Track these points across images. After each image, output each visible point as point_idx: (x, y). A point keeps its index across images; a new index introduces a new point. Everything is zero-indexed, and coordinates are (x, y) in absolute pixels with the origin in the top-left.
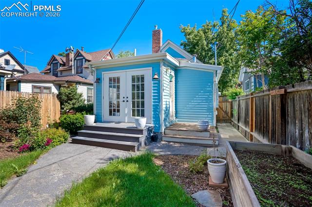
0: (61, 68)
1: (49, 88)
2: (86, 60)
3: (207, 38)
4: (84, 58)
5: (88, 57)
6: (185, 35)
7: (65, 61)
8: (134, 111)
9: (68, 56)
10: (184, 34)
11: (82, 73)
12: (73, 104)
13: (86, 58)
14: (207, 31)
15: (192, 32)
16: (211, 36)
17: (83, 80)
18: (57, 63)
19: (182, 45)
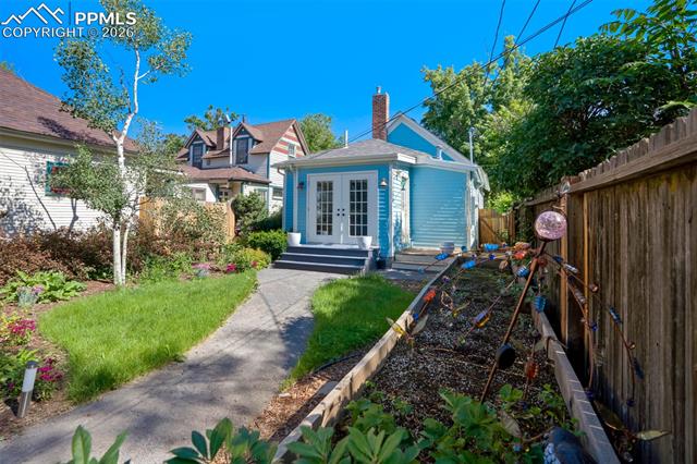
0: (208, 154)
1: (202, 191)
2: (254, 140)
3: (474, 93)
4: (251, 137)
5: (258, 135)
6: (433, 86)
7: (215, 141)
8: (352, 228)
9: (220, 132)
10: (429, 83)
11: (246, 162)
12: (255, 218)
13: (256, 137)
14: (473, 79)
15: (445, 81)
16: (481, 89)
17: (249, 176)
18: (201, 145)
19: (425, 105)
